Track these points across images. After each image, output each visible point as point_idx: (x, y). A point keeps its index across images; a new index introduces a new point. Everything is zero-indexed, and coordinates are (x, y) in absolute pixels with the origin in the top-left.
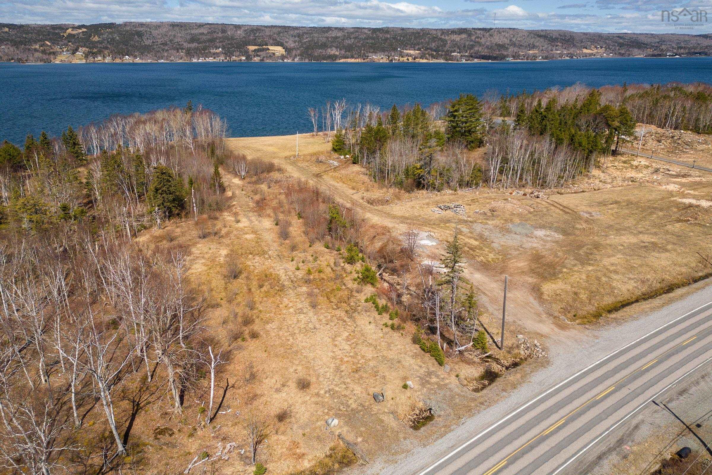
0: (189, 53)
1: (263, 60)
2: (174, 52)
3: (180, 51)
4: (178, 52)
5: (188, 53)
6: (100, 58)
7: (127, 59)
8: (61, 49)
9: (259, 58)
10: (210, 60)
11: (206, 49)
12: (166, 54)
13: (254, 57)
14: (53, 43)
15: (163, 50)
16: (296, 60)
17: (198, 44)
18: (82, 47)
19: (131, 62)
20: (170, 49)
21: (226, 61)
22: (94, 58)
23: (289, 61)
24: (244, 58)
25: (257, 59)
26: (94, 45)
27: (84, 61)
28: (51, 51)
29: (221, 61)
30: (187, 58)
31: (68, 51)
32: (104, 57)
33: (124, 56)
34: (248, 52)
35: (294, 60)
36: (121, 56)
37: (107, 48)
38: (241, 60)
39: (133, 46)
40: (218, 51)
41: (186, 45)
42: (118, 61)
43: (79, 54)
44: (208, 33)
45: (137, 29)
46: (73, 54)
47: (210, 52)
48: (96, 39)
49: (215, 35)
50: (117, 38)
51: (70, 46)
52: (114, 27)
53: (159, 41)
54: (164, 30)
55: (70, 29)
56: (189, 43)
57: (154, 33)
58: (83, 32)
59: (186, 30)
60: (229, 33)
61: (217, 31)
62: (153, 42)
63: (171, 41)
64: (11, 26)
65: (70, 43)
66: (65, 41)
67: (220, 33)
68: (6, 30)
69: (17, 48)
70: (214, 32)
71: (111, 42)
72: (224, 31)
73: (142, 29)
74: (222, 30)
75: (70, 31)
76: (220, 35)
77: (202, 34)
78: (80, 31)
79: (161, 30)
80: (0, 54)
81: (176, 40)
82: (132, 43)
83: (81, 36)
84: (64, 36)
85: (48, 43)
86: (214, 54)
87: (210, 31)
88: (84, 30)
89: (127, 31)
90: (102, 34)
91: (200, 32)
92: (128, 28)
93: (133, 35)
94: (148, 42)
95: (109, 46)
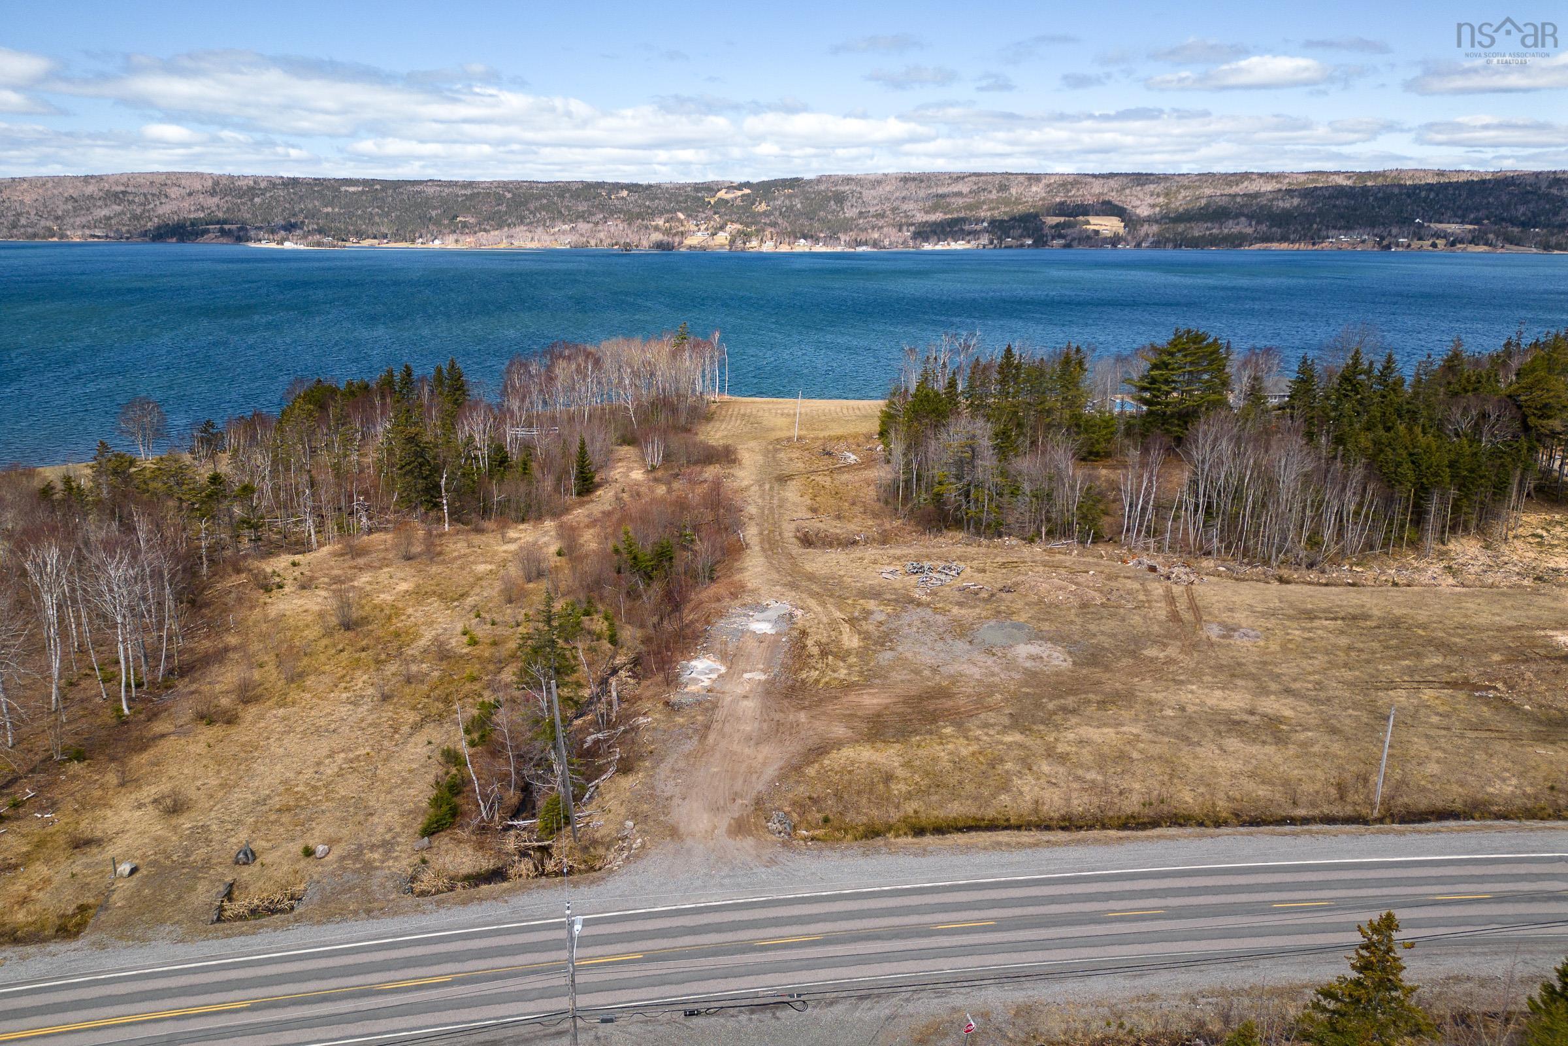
1: (1070, 246)
2: (891, 232)
3: (905, 228)
4: (900, 230)
5: (920, 233)
6: (754, 243)
7: (802, 246)
8: (697, 225)
9: (1062, 242)
11: (956, 225)
12: (876, 235)
13: (1053, 238)
14: (689, 216)
15: (873, 228)
16: (1145, 245)
17: (945, 213)
18: (732, 222)
19: (807, 250)
20: (888, 226)
21: (990, 247)
22: (744, 243)
24: (1030, 242)
25: (1057, 244)
26: (754, 218)
27: (726, 249)
28: (681, 229)
29: (980, 248)
30: (914, 242)
31: (707, 229)
32: (762, 242)
33: (796, 238)
34: (1042, 229)
35: (1139, 244)
36: (792, 239)
37: (774, 225)
38: (1021, 246)
40: (979, 227)
41: (920, 217)
42: (784, 248)
43: (723, 236)
44: (970, 192)
45: (838, 188)
46: (714, 234)
47: (963, 230)
48: (763, 207)
49: (983, 197)
50: (799, 206)
51: (715, 220)
52: (799, 186)
53: (872, 210)
54: (888, 188)
55: (724, 191)
56: (927, 212)
57: (868, 194)
58: (743, 195)
59: (930, 187)
60: (1013, 191)
61: (990, 187)
62: (861, 213)
63: (894, 210)
64: (633, 188)
65: (716, 216)
66: (709, 213)
67: (994, 192)
68: (625, 193)
69: (629, 224)
70: (984, 190)
71: (788, 212)
72: (1003, 188)
73: (847, 188)
74: (1000, 186)
75: (722, 194)
76: (994, 195)
77: (959, 194)
78: (739, 193)
79: (880, 190)
80: (602, 235)
81: (905, 207)
82: (822, 214)
83: (739, 202)
84: (709, 203)
85: (681, 216)
86: (969, 233)
87: (975, 187)
88: (747, 191)
89: (819, 193)
90: (775, 199)
91: (956, 190)
92: (822, 187)
93: (828, 199)
94: (850, 213)
95: (780, 221)
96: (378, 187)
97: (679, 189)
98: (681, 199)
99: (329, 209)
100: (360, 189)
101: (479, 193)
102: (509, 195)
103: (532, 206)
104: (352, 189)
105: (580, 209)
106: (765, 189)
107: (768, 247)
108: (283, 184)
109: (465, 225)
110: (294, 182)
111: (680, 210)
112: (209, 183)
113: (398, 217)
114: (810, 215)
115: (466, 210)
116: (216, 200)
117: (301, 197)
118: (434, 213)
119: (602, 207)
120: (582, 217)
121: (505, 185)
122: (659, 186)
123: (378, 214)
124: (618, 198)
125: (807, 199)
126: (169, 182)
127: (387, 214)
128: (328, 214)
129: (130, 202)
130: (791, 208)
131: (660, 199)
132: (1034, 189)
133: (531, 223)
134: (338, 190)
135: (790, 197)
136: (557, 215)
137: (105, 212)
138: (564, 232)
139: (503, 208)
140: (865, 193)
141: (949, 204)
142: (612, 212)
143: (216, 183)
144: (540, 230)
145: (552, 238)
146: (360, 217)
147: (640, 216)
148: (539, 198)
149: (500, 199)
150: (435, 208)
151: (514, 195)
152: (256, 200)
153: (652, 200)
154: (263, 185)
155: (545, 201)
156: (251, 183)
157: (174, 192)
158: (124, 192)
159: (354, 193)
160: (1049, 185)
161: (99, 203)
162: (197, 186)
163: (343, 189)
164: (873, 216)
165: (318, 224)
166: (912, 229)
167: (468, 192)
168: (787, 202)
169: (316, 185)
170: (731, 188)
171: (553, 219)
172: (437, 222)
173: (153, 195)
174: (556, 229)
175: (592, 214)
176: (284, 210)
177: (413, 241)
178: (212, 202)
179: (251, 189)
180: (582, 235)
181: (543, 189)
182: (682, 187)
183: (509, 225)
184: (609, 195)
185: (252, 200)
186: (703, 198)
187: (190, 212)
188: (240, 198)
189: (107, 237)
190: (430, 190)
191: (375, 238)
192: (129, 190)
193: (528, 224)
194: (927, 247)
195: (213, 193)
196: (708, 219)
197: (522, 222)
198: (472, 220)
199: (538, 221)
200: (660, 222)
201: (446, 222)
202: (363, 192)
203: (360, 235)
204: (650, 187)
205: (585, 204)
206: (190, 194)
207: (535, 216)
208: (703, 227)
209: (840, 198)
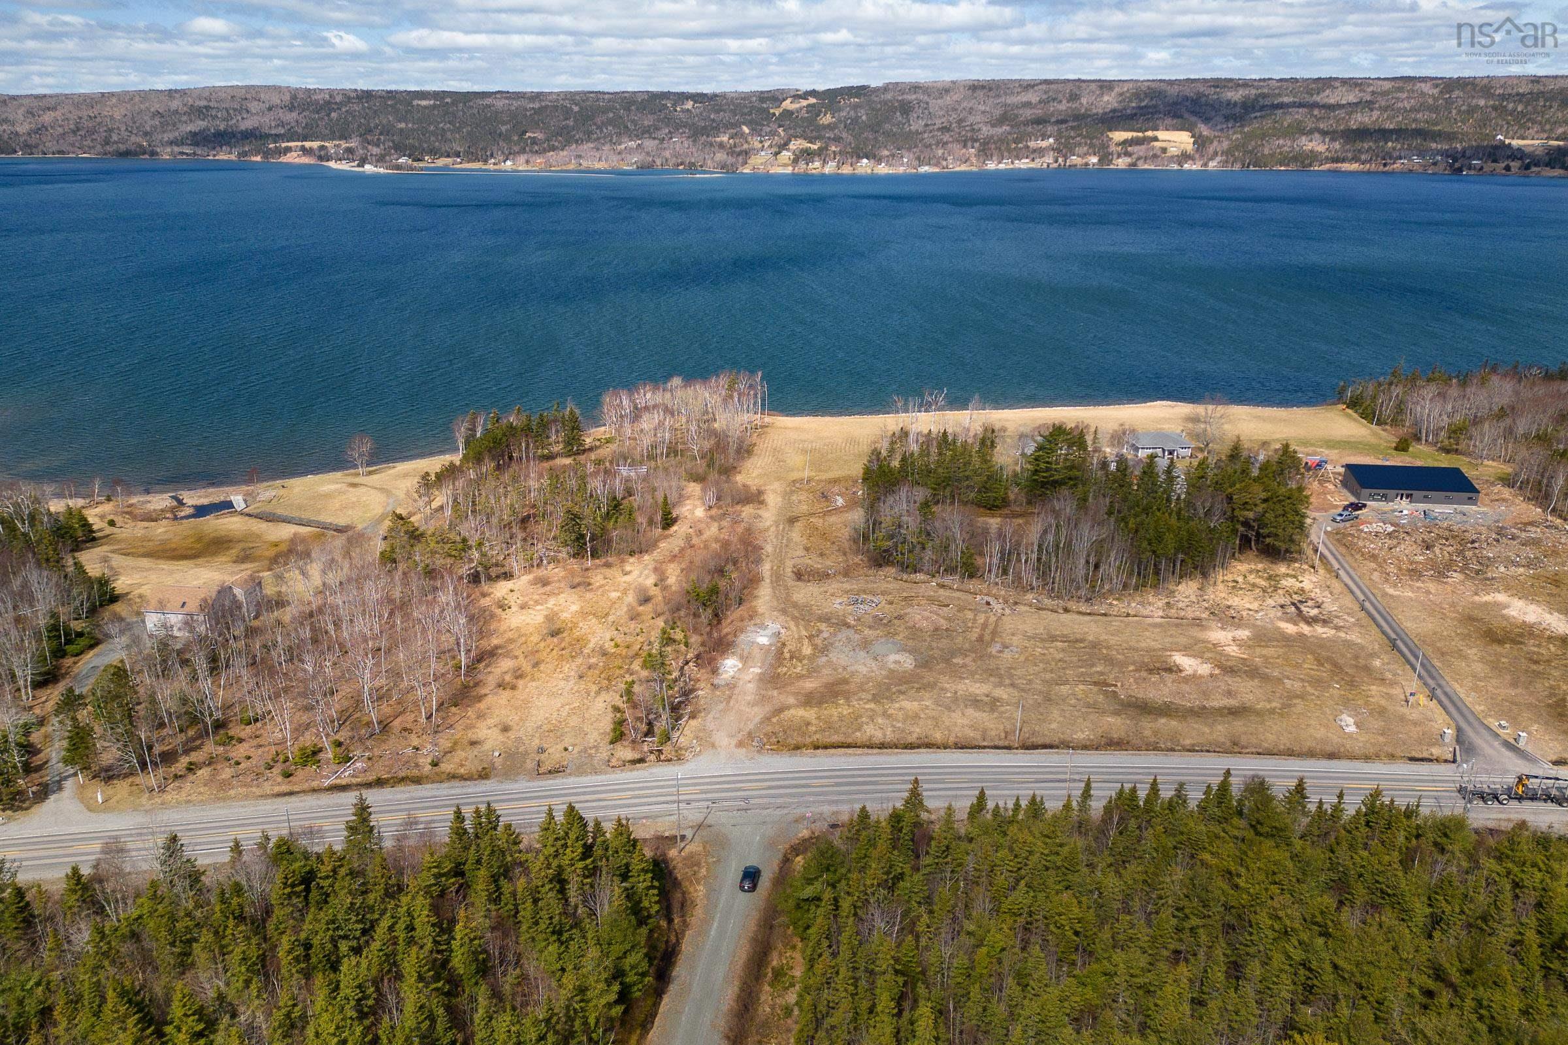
0: (985, 151)
1: (1134, 164)
2: (956, 147)
3: (969, 144)
4: (965, 146)
5: (983, 150)
6: (817, 164)
7: (864, 166)
8: (761, 142)
9: (1128, 160)
10: (1023, 164)
11: (1022, 140)
12: (940, 152)
13: (1119, 156)
14: (753, 130)
15: (937, 144)
16: (1212, 165)
17: (1011, 127)
18: (796, 137)
19: (869, 171)
20: (953, 141)
21: (1056, 165)
22: (807, 164)
23: (1194, 167)
24: (1094, 160)
25: (1122, 163)
26: (819, 133)
27: (789, 170)
28: (745, 146)
29: (1045, 165)
30: (978, 160)
31: (771, 146)
32: (825, 162)
33: (859, 158)
34: (1108, 146)
35: (1206, 165)
36: (854, 159)
37: (837, 139)
38: (1087, 164)
39: (887, 134)
40: (1044, 144)
41: (986, 131)
42: (846, 170)
43: (786, 155)
44: (1040, 102)
45: (905, 97)
46: (776, 154)
47: (1028, 147)
48: (827, 119)
49: (1053, 107)
50: (864, 118)
51: (779, 135)
52: (865, 95)
53: (938, 122)
54: (955, 97)
55: (789, 100)
56: (993, 126)
57: (935, 104)
58: (809, 106)
59: (999, 96)
60: (1084, 101)
61: (1060, 96)
62: (926, 125)
63: (960, 121)
64: (698, 98)
65: (780, 130)
66: (774, 126)
67: (1064, 102)
68: (689, 105)
69: (694, 141)
70: (1054, 100)
71: (852, 125)
72: (1074, 97)
73: (914, 97)
74: (1071, 96)
75: (787, 104)
76: (1063, 106)
77: (1028, 104)
78: (804, 103)
79: (948, 100)
80: (667, 154)
81: (971, 119)
82: (887, 126)
83: (804, 114)
84: (774, 114)
85: (746, 129)
86: (1034, 151)
87: (1044, 97)
88: (812, 101)
89: (885, 103)
90: (840, 110)
91: (1025, 99)
92: (889, 96)
93: (893, 110)
94: (916, 125)
95: (844, 135)
96: (448, 100)
97: (744, 99)
98: (746, 110)
99: (403, 125)
100: (432, 102)
101: (546, 107)
102: (576, 109)
103: (598, 120)
104: (424, 103)
105: (646, 123)
106: (830, 99)
107: (830, 168)
108: (358, 97)
109: (534, 141)
110: (367, 95)
111: (744, 124)
112: (287, 97)
113: (469, 133)
114: (875, 127)
115: (536, 125)
116: (294, 115)
117: (375, 112)
118: (504, 128)
119: (668, 121)
120: (648, 132)
121: (571, 96)
122: (723, 96)
123: (449, 130)
124: (683, 111)
125: (873, 109)
126: (248, 96)
127: (459, 130)
128: (401, 130)
129: (215, 117)
130: (855, 121)
131: (725, 111)
132: (1106, 98)
133: (598, 139)
134: (410, 104)
135: (855, 107)
136: (625, 131)
137: (191, 128)
138: (629, 151)
139: (571, 123)
140: (932, 102)
141: (1017, 116)
142: (677, 126)
143: (294, 97)
144: (607, 147)
145: (619, 157)
146: (433, 133)
147: (705, 131)
148: (605, 111)
149: (567, 112)
150: (504, 123)
151: (581, 108)
152: (334, 115)
153: (718, 112)
154: (338, 99)
155: (611, 115)
156: (327, 96)
157: (254, 106)
158: (207, 108)
159: (426, 107)
160: (1121, 94)
161: (184, 118)
162: (276, 100)
163: (415, 102)
164: (939, 129)
165: (393, 141)
166: (977, 145)
167: (537, 105)
168: (852, 113)
169: (389, 98)
170: (797, 97)
171: (619, 134)
172: (507, 138)
173: (235, 110)
174: (623, 146)
175: (657, 129)
176: (359, 126)
177: (486, 161)
178: (291, 117)
179: (328, 103)
180: (648, 154)
181: (610, 101)
182: (746, 97)
183: (577, 142)
184: (674, 105)
185: (329, 115)
186: (768, 108)
187: (270, 128)
188: (318, 113)
189: (194, 154)
190: (500, 104)
191: (448, 156)
192: (212, 104)
193: (595, 140)
194: (991, 166)
195: (291, 108)
196: (773, 133)
197: (589, 140)
198: (539, 135)
199: (605, 137)
200: (724, 138)
201: (516, 138)
202: (434, 107)
203: (435, 153)
204: (715, 95)
205: (651, 117)
206: (270, 109)
207: (601, 131)
208: (767, 144)
209: (906, 109)
